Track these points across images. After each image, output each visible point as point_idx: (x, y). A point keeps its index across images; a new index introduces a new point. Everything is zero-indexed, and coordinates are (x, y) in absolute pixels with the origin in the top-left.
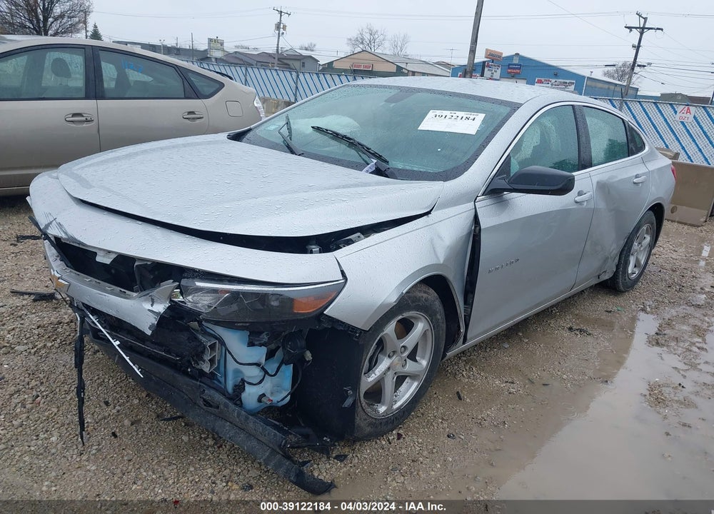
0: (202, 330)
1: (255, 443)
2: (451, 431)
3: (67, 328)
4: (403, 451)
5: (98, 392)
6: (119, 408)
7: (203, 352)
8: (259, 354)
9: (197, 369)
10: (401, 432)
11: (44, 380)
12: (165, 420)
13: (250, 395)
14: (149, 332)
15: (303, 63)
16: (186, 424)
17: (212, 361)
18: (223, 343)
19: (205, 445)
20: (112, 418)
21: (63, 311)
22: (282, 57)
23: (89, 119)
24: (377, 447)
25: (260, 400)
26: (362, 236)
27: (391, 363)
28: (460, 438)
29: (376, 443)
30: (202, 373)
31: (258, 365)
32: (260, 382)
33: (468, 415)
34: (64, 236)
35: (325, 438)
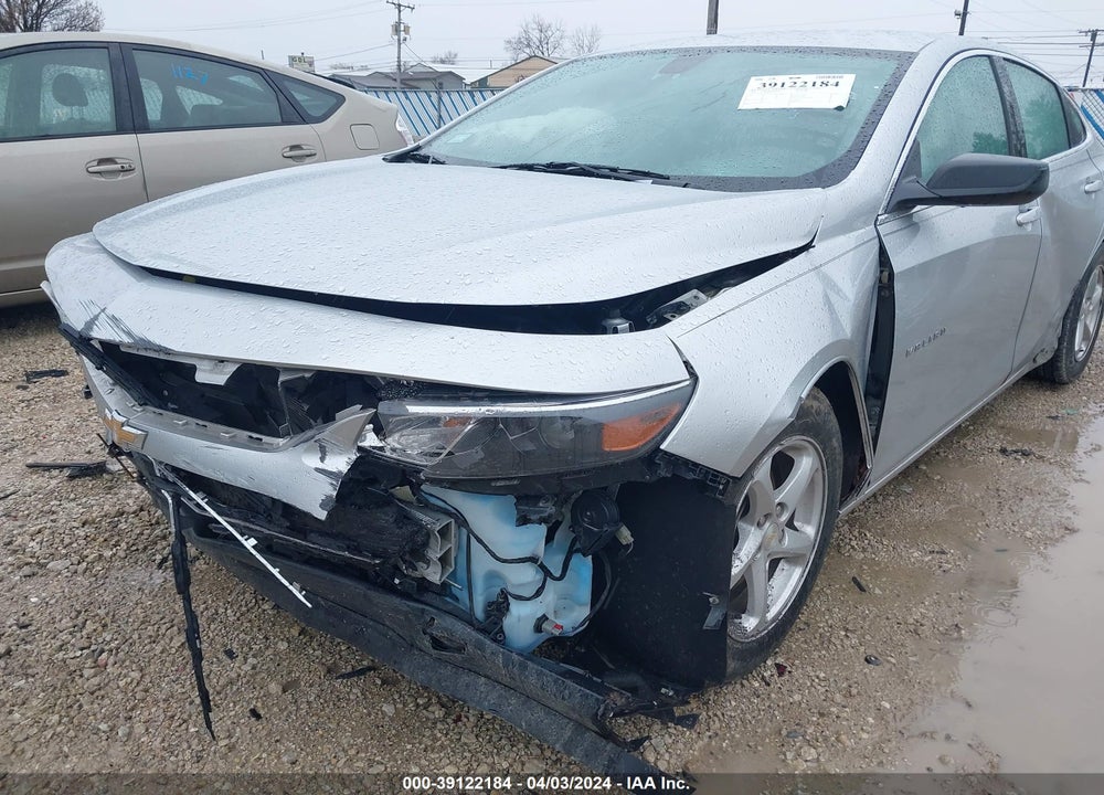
0: (419, 501)
1: (540, 713)
2: (869, 652)
3: (136, 521)
4: (797, 697)
5: (211, 635)
6: (255, 661)
7: (426, 544)
8: (531, 539)
9: (413, 579)
10: (780, 660)
11: (108, 620)
12: (343, 676)
13: (520, 620)
14: (322, 515)
15: (441, 84)
16: (384, 682)
17: (444, 560)
18: (462, 522)
19: (428, 719)
20: (245, 680)
21: (124, 491)
22: (406, 77)
23: (126, 166)
24: (745, 693)
25: (538, 628)
26: (701, 295)
27: (764, 537)
28: (888, 662)
29: (743, 685)
30: (424, 584)
31: (532, 560)
32: (538, 593)
33: (888, 619)
34: (126, 340)
35: (663, 690)
